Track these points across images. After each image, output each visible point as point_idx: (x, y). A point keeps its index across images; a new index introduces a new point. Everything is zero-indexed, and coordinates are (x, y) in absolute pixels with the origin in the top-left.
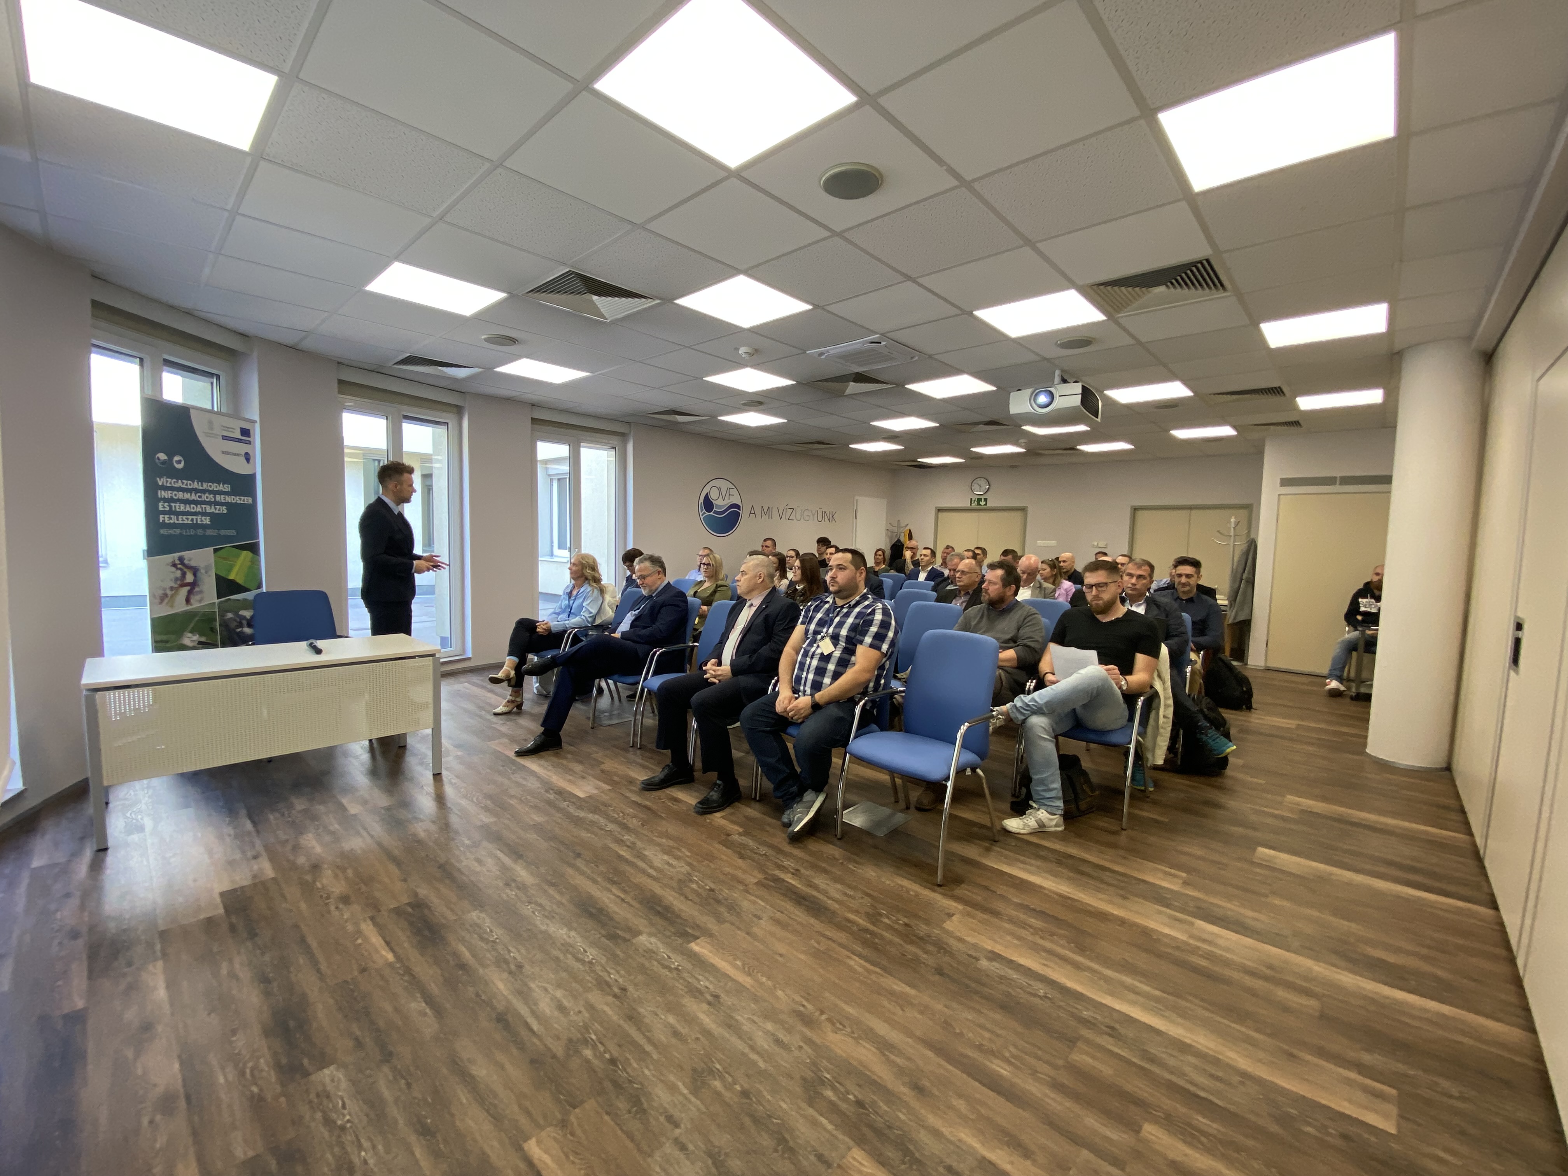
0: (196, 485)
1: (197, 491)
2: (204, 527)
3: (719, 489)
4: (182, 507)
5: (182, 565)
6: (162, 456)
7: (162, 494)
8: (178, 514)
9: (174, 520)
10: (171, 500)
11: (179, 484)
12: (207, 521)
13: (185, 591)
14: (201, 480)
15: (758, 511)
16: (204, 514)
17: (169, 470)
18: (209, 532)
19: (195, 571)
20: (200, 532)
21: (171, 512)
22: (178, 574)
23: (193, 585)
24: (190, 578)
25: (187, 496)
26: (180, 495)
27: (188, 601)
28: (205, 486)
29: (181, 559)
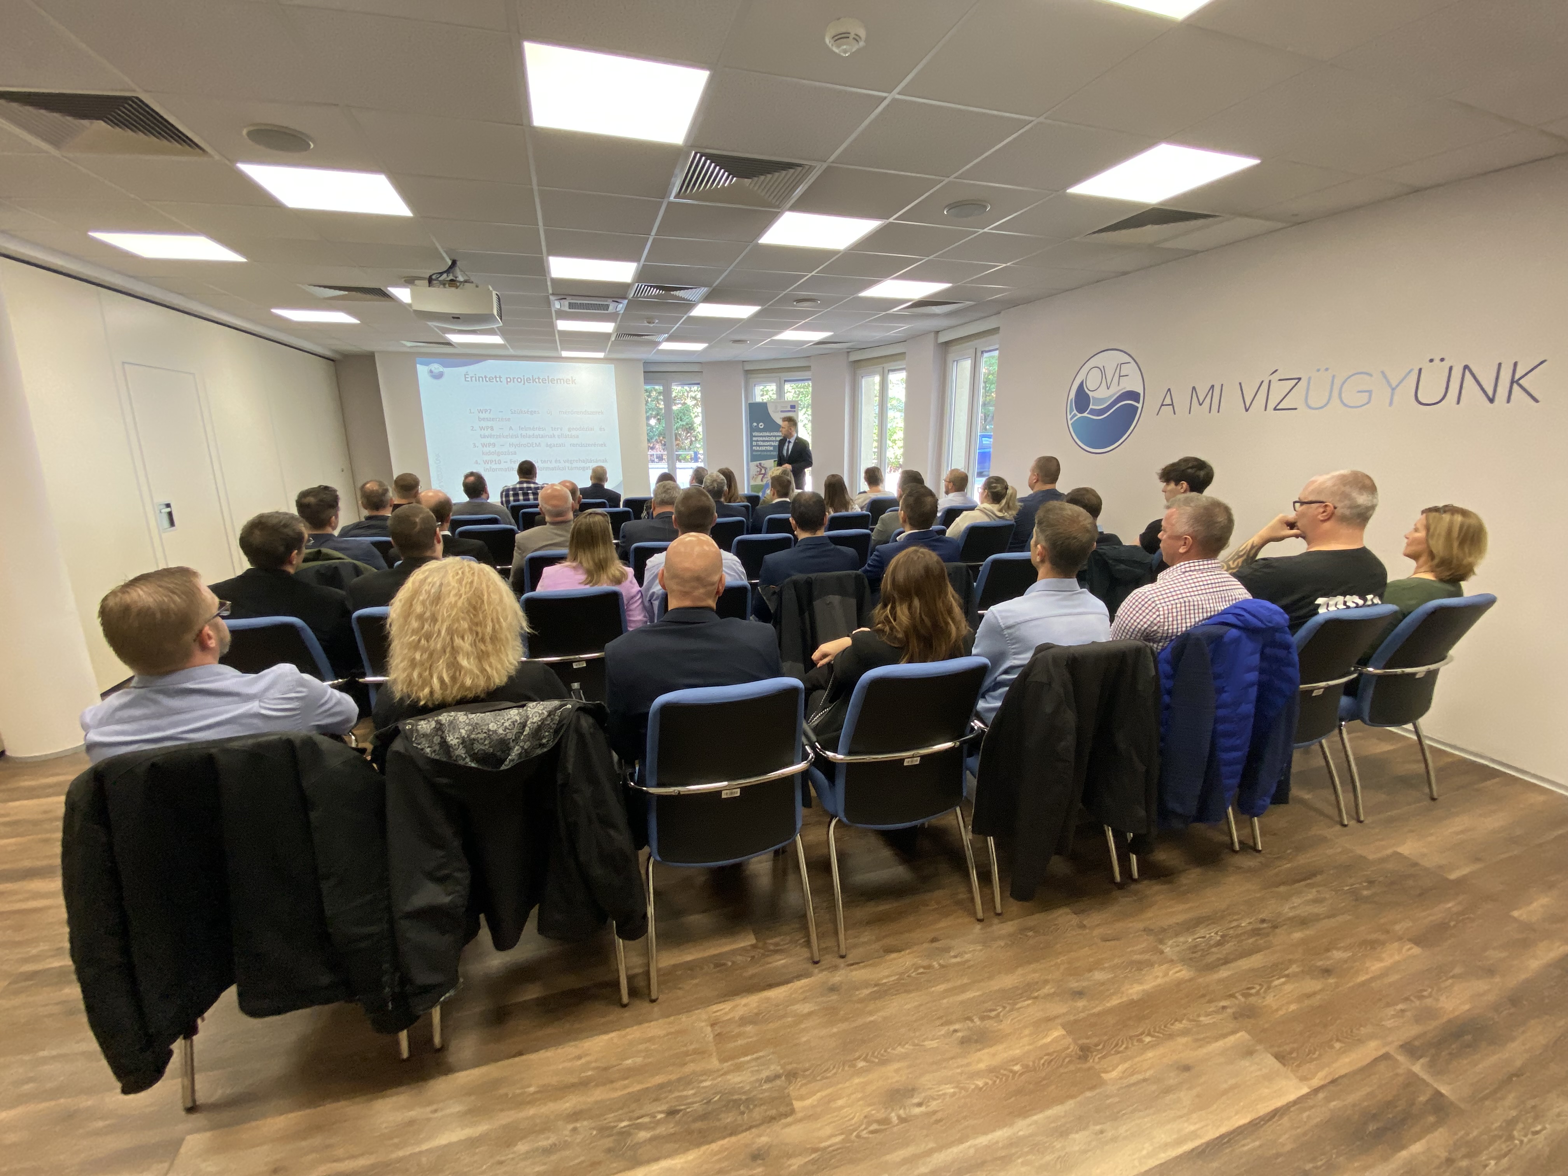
0: (768, 434)
1: (768, 436)
2: (771, 451)
3: (1103, 371)
4: (762, 444)
5: (760, 466)
6: (755, 424)
7: (754, 439)
8: (760, 446)
9: (758, 448)
10: (757, 441)
11: (761, 434)
12: (772, 448)
13: (761, 476)
14: (770, 432)
15: (1181, 399)
16: (771, 446)
17: (758, 430)
18: (772, 453)
19: (766, 469)
20: (769, 453)
21: (757, 446)
22: (759, 470)
23: (764, 474)
24: (763, 471)
25: (764, 439)
26: (761, 439)
27: (762, 480)
28: (772, 434)
29: (760, 464)
